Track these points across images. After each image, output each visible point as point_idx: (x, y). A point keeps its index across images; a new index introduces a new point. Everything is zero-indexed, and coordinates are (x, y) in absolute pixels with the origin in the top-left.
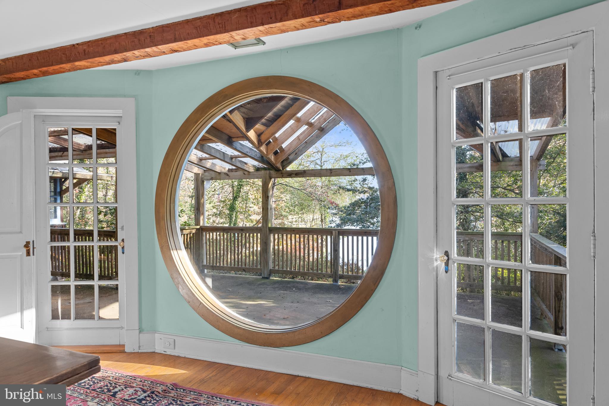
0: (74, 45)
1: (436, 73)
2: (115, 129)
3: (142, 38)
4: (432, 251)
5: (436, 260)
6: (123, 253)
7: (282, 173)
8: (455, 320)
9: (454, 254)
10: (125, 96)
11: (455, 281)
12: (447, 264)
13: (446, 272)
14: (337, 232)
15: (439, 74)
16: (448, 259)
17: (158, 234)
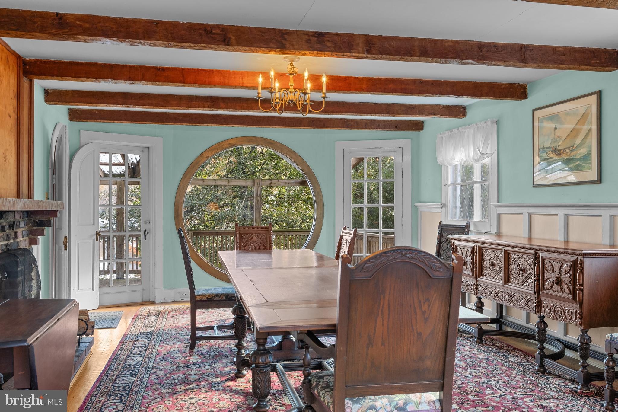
15: (345, 151)
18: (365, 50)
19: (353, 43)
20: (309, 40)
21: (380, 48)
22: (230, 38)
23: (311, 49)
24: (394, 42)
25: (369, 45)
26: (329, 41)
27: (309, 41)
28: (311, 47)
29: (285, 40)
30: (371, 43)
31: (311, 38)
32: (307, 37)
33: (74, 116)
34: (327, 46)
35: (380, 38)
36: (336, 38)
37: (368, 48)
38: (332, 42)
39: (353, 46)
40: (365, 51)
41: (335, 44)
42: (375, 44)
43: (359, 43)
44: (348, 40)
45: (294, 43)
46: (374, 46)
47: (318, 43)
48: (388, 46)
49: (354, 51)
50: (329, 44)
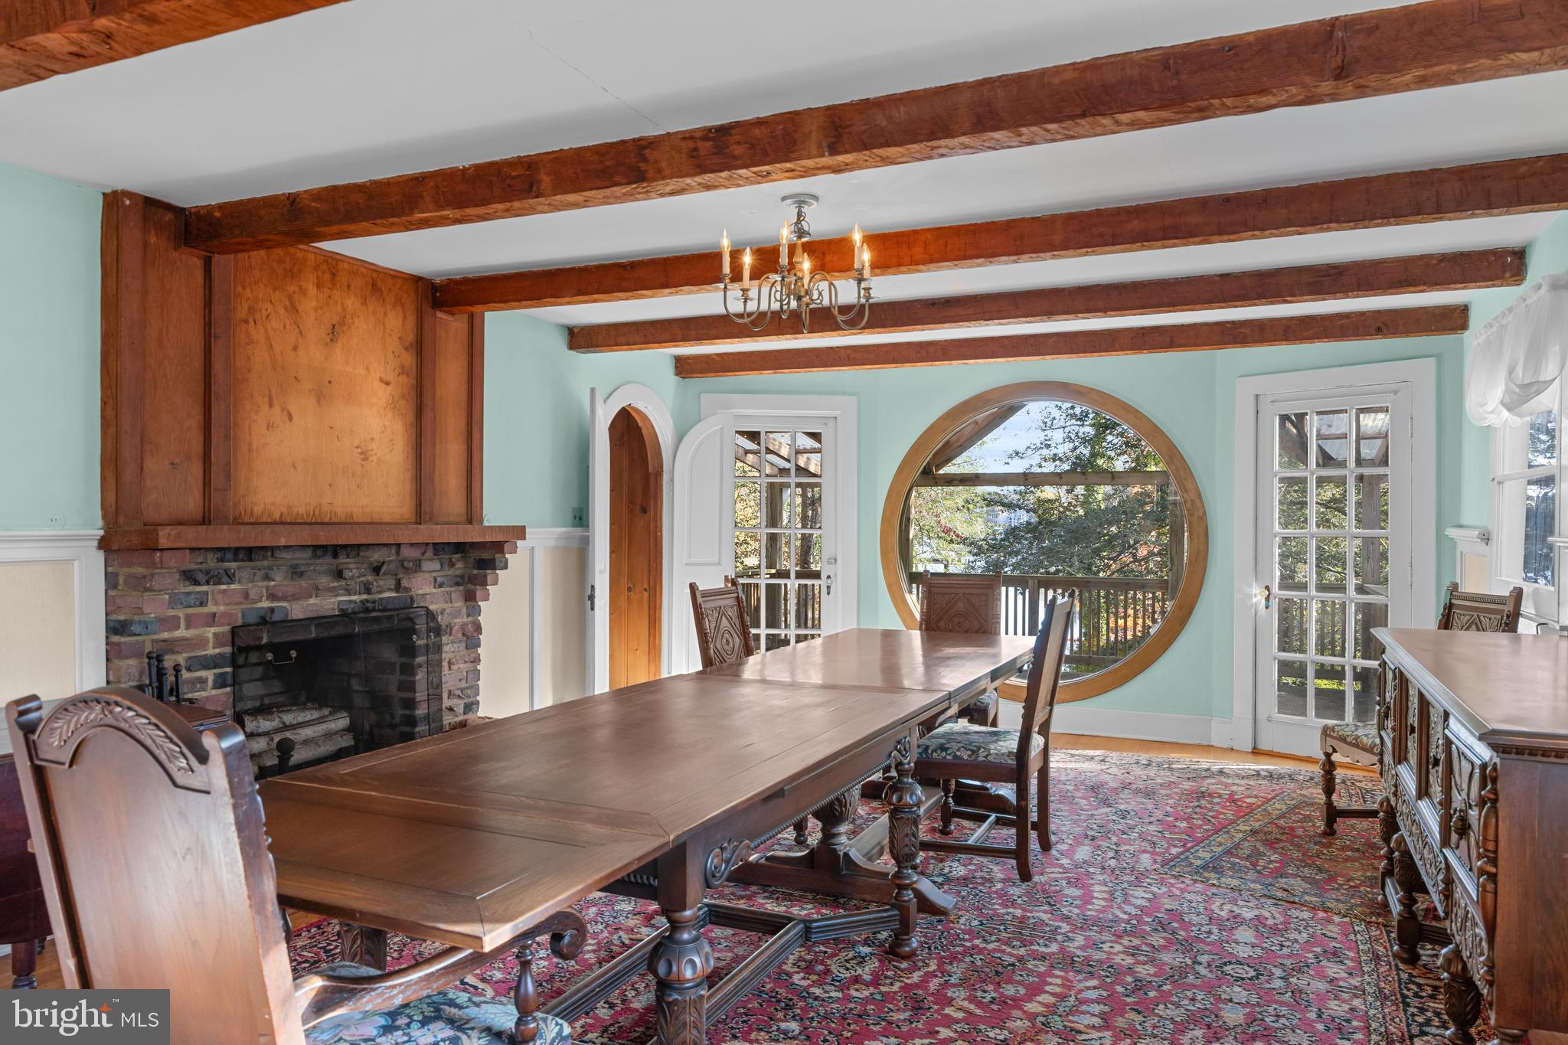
0: (832, 348)
1: (1257, 396)
2: (820, 433)
3: (931, 350)
4: (1250, 586)
5: (1255, 596)
6: (828, 594)
7: (935, 478)
8: (1275, 658)
9: (1275, 589)
10: (844, 393)
11: (1276, 616)
12: (1267, 599)
13: (1267, 608)
14: (1036, 582)
15: (1261, 399)
16: (1269, 595)
17: (884, 569)
18: (825, 144)
19: (796, 136)
20: (696, 149)
21: (864, 132)
22: (540, 182)
23: (698, 170)
24: (902, 107)
25: (836, 130)
26: (739, 143)
27: (695, 153)
28: (699, 166)
29: (646, 160)
30: (840, 126)
31: (700, 144)
32: (691, 144)
33: (684, 368)
34: (734, 157)
35: (867, 104)
36: (757, 132)
37: (833, 140)
38: (746, 143)
39: (794, 142)
40: (826, 149)
41: (753, 146)
42: (851, 126)
43: (810, 132)
44: (783, 129)
45: (664, 164)
46: (847, 131)
47: (715, 154)
48: (884, 123)
49: (796, 154)
50: (738, 150)
